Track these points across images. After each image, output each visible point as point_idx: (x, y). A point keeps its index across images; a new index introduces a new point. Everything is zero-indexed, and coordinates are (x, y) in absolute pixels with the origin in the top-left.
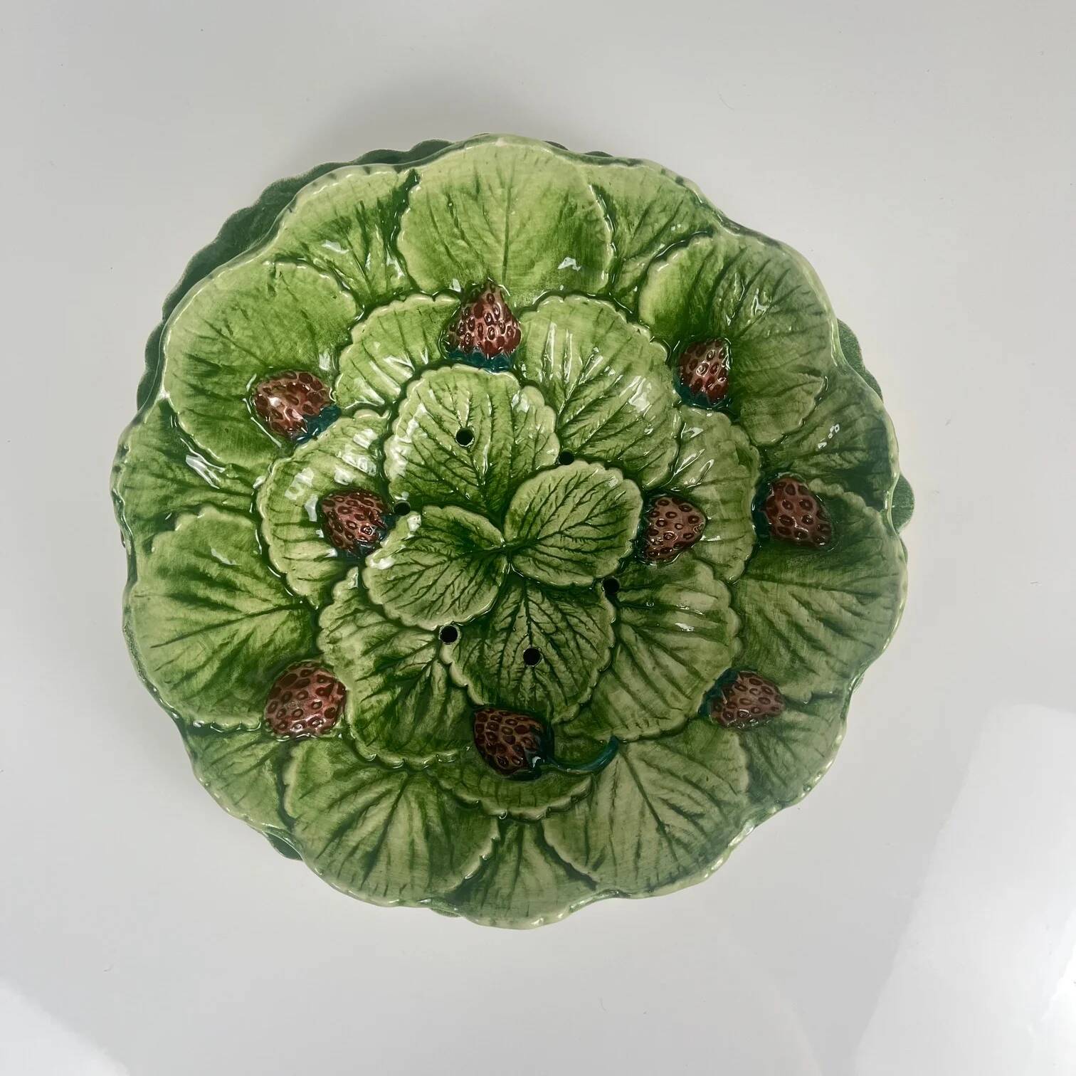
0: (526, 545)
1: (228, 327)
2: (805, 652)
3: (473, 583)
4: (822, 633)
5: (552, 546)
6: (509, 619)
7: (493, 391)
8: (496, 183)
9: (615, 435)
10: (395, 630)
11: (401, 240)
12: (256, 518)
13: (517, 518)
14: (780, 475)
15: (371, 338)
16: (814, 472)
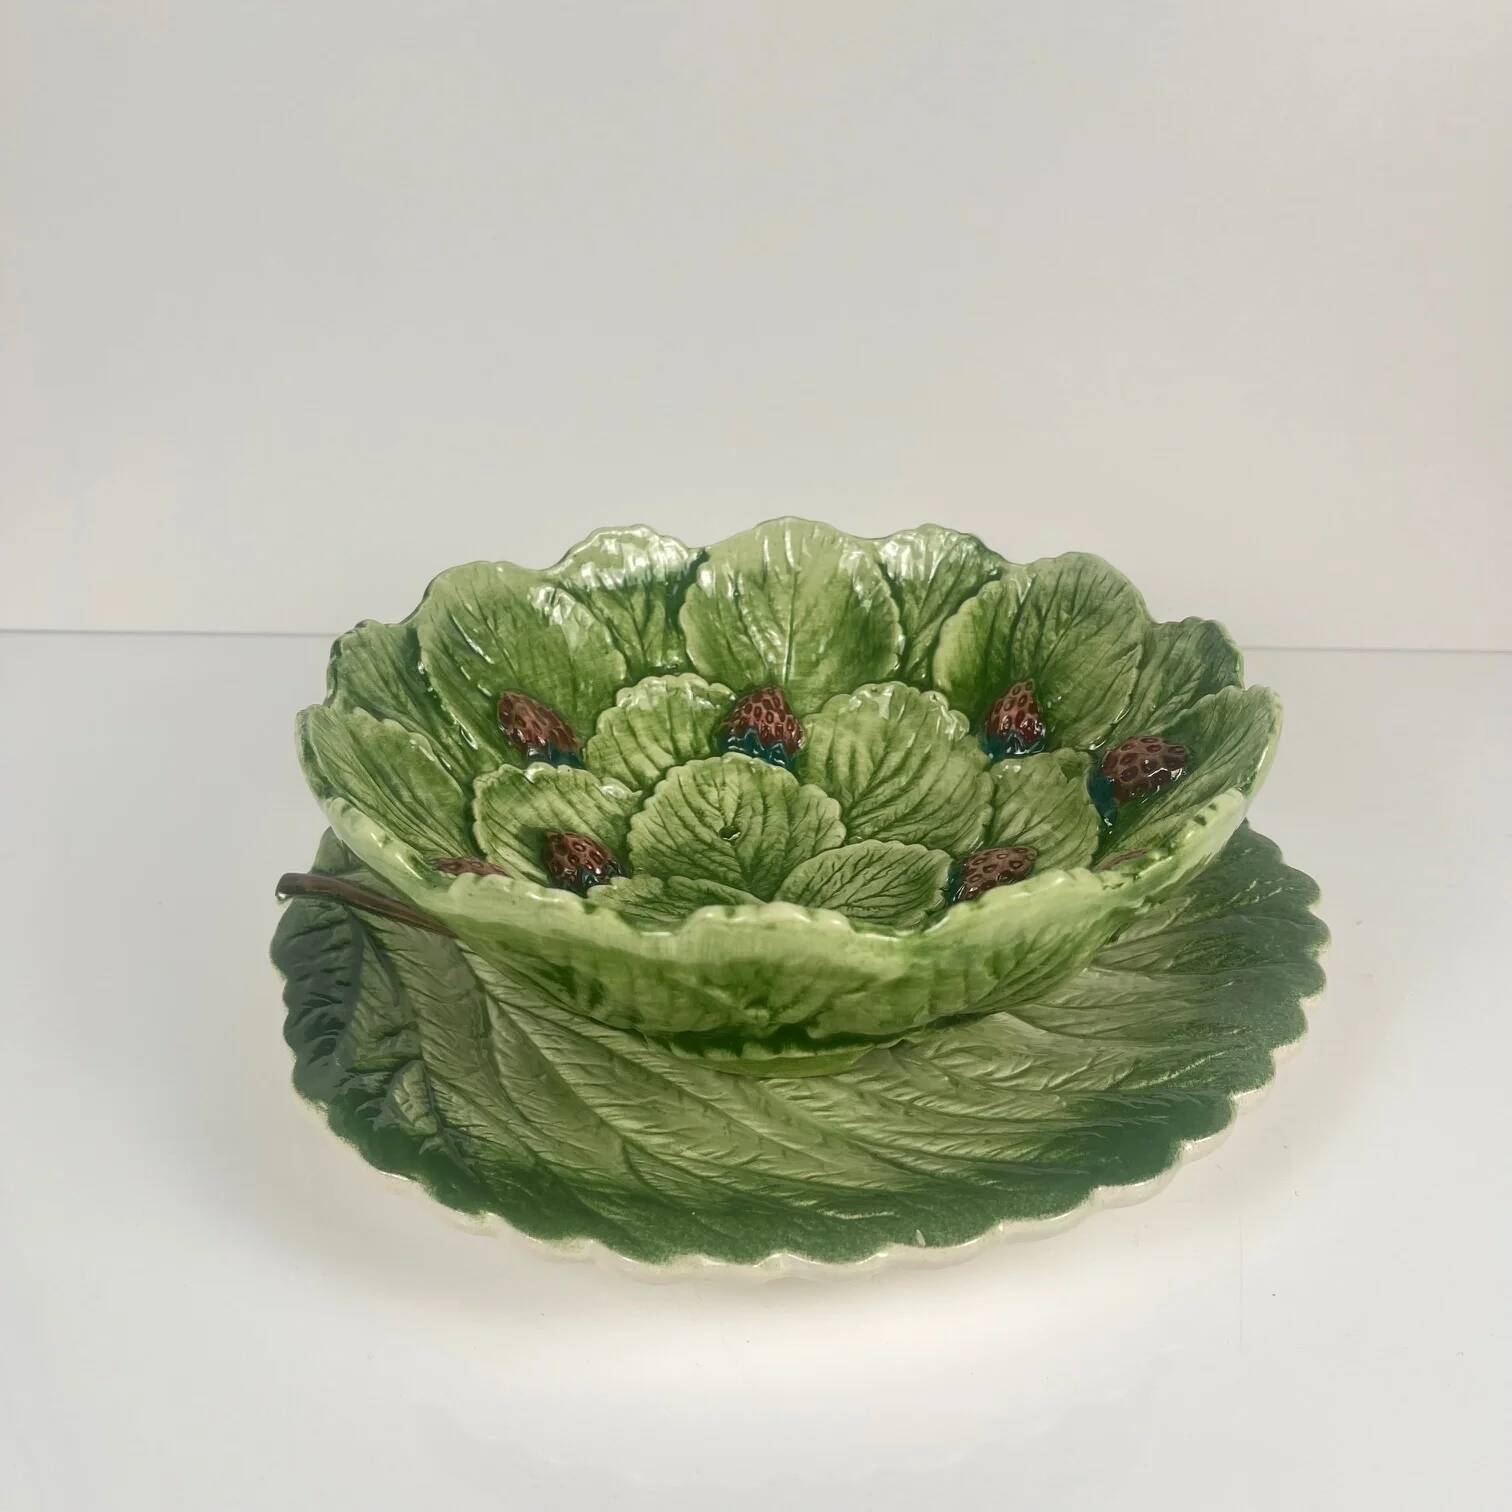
1: (495, 620)
7: (767, 790)
8: (782, 570)
9: (917, 822)
11: (682, 614)
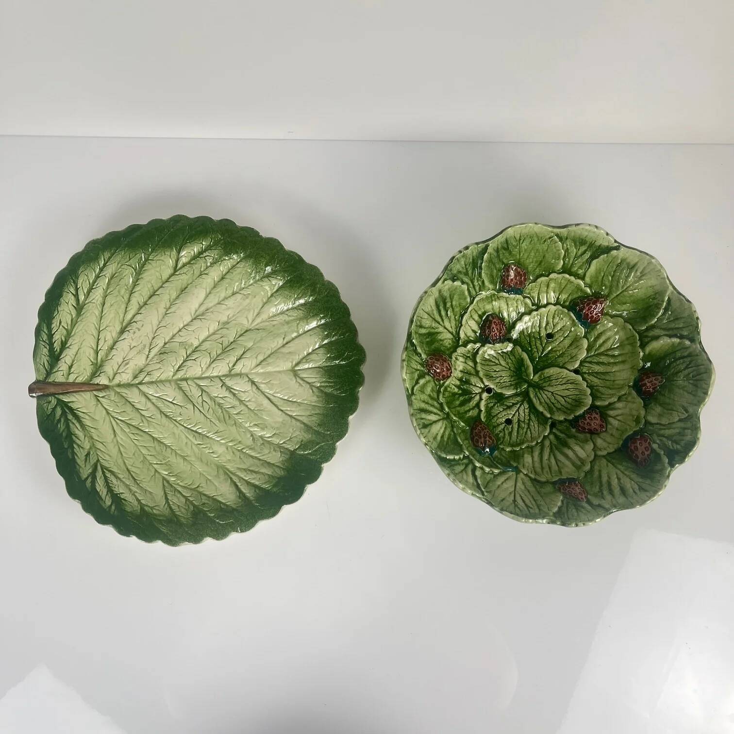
0: (538, 387)
1: (523, 241)
2: (605, 492)
3: (510, 383)
4: (617, 490)
5: (546, 395)
6: (511, 404)
8: (640, 270)
9: (599, 379)
10: (474, 373)
11: (595, 262)
12: (472, 302)
13: (542, 376)
14: (646, 434)
15: (554, 281)
16: (658, 441)
